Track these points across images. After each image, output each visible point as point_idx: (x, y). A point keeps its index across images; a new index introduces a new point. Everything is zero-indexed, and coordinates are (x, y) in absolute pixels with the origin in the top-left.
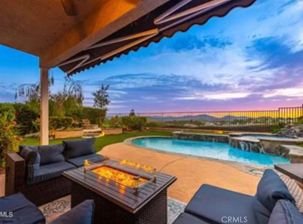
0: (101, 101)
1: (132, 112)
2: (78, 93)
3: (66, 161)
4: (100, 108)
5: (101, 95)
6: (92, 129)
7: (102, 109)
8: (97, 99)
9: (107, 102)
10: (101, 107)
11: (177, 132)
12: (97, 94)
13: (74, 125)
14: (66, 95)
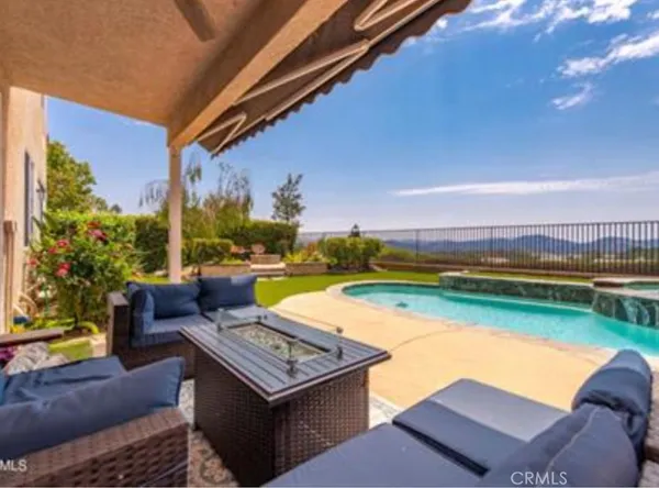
0: (287, 206)
1: (355, 230)
2: (242, 194)
3: (203, 314)
4: (285, 222)
5: (286, 195)
6: (268, 263)
7: (290, 224)
8: (279, 204)
9: (297, 209)
10: (287, 219)
11: (450, 274)
12: (279, 193)
13: (236, 256)
14: (222, 198)
